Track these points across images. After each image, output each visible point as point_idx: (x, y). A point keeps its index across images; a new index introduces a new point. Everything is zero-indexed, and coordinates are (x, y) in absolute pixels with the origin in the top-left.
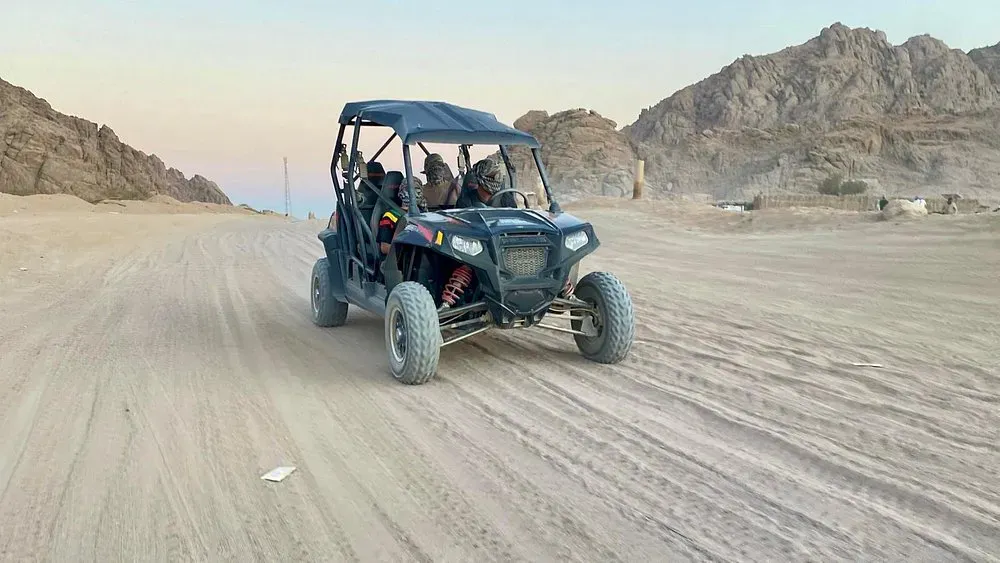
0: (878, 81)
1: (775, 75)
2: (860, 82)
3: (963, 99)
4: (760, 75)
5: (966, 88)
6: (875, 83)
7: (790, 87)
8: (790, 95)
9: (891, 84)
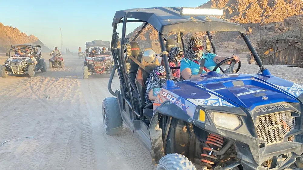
0: (258, 6)
1: (225, 4)
2: (252, 7)
3: (283, 13)
4: (220, 4)
5: (284, 9)
6: (257, 7)
7: (230, 8)
8: (230, 11)
9: (262, 8)
